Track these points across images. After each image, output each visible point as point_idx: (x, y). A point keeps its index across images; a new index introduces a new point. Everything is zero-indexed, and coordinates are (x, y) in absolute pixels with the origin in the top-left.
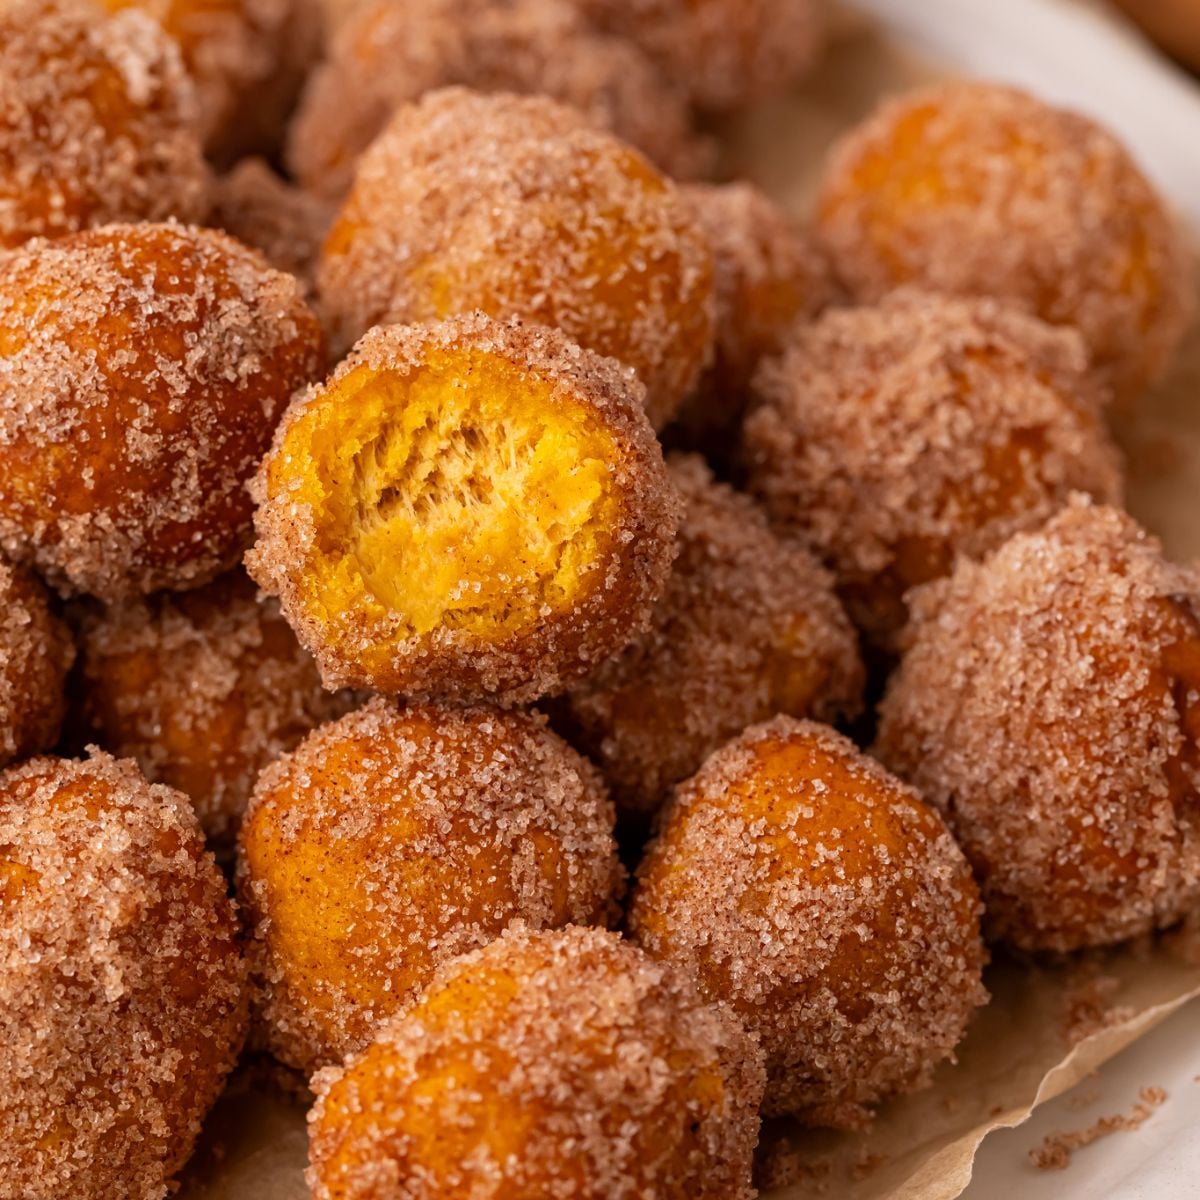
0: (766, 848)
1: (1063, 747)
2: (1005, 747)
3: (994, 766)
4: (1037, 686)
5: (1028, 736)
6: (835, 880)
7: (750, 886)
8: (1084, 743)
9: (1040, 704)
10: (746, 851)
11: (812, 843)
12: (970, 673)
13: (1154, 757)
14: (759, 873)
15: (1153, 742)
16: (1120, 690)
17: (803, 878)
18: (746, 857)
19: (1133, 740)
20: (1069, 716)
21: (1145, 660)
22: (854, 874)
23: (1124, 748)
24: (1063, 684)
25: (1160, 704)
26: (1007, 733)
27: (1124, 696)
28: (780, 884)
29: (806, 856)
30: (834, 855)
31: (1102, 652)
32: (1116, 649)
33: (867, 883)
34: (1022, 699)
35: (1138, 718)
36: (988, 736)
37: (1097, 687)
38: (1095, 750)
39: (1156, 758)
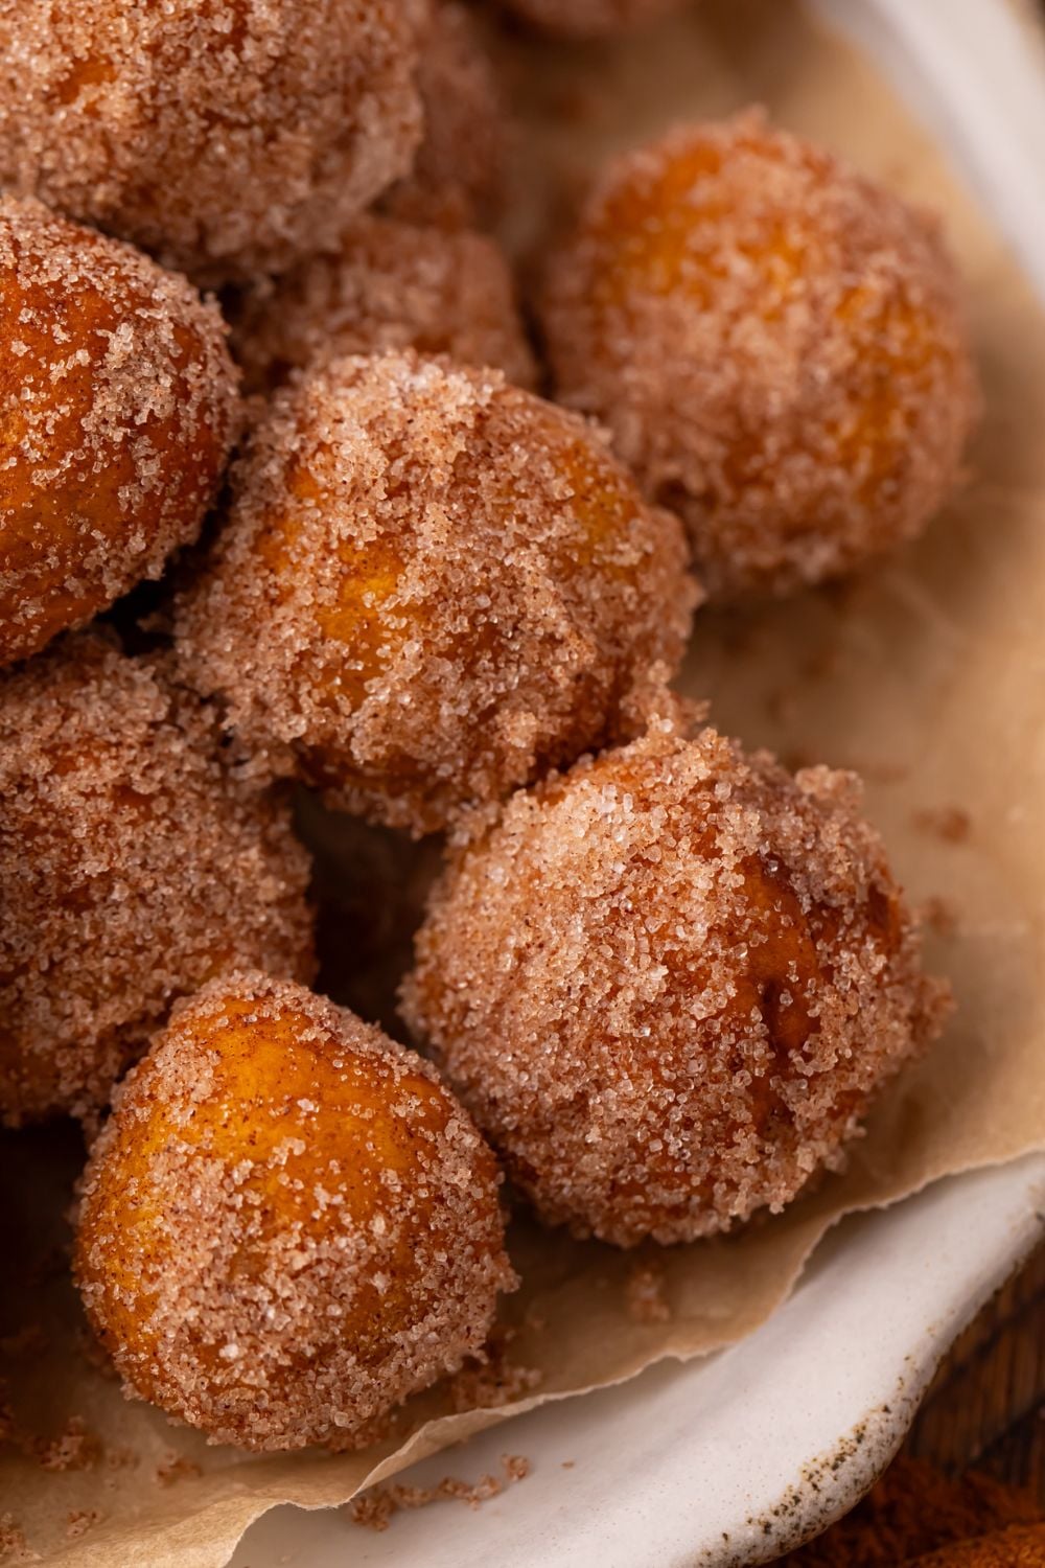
0: (255, 1199)
1: (629, 1068)
2: (559, 1055)
3: (547, 1073)
4: (598, 995)
5: (588, 1047)
6: (342, 1230)
7: (241, 1246)
8: (654, 1065)
9: (603, 1011)
10: (229, 1202)
11: (309, 1184)
12: (521, 956)
13: (737, 1083)
14: (251, 1231)
15: (735, 1064)
16: (699, 1008)
17: (303, 1233)
18: (232, 1209)
19: (711, 1065)
20: (635, 1033)
21: (730, 972)
22: (363, 1216)
23: (702, 1074)
24: (631, 995)
25: (748, 1021)
26: (563, 1039)
27: (701, 1016)
28: (277, 1243)
29: (304, 1204)
30: (338, 1200)
31: (680, 958)
32: (696, 957)
33: (379, 1225)
34: (582, 1003)
35: (718, 1038)
36: (542, 1038)
37: (672, 1000)
38: (665, 1073)
39: (739, 1083)
